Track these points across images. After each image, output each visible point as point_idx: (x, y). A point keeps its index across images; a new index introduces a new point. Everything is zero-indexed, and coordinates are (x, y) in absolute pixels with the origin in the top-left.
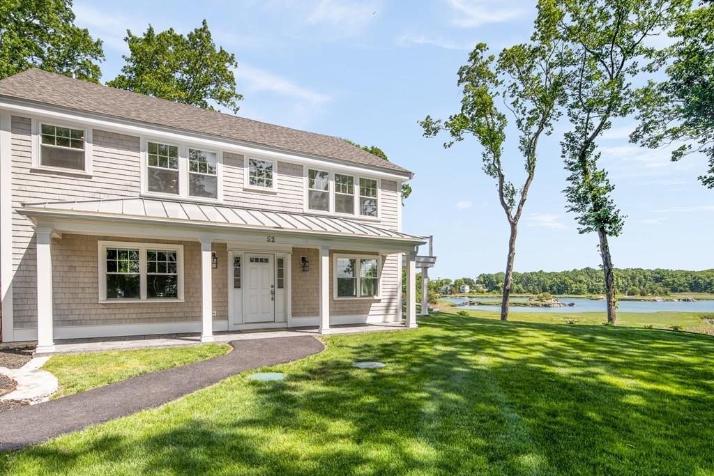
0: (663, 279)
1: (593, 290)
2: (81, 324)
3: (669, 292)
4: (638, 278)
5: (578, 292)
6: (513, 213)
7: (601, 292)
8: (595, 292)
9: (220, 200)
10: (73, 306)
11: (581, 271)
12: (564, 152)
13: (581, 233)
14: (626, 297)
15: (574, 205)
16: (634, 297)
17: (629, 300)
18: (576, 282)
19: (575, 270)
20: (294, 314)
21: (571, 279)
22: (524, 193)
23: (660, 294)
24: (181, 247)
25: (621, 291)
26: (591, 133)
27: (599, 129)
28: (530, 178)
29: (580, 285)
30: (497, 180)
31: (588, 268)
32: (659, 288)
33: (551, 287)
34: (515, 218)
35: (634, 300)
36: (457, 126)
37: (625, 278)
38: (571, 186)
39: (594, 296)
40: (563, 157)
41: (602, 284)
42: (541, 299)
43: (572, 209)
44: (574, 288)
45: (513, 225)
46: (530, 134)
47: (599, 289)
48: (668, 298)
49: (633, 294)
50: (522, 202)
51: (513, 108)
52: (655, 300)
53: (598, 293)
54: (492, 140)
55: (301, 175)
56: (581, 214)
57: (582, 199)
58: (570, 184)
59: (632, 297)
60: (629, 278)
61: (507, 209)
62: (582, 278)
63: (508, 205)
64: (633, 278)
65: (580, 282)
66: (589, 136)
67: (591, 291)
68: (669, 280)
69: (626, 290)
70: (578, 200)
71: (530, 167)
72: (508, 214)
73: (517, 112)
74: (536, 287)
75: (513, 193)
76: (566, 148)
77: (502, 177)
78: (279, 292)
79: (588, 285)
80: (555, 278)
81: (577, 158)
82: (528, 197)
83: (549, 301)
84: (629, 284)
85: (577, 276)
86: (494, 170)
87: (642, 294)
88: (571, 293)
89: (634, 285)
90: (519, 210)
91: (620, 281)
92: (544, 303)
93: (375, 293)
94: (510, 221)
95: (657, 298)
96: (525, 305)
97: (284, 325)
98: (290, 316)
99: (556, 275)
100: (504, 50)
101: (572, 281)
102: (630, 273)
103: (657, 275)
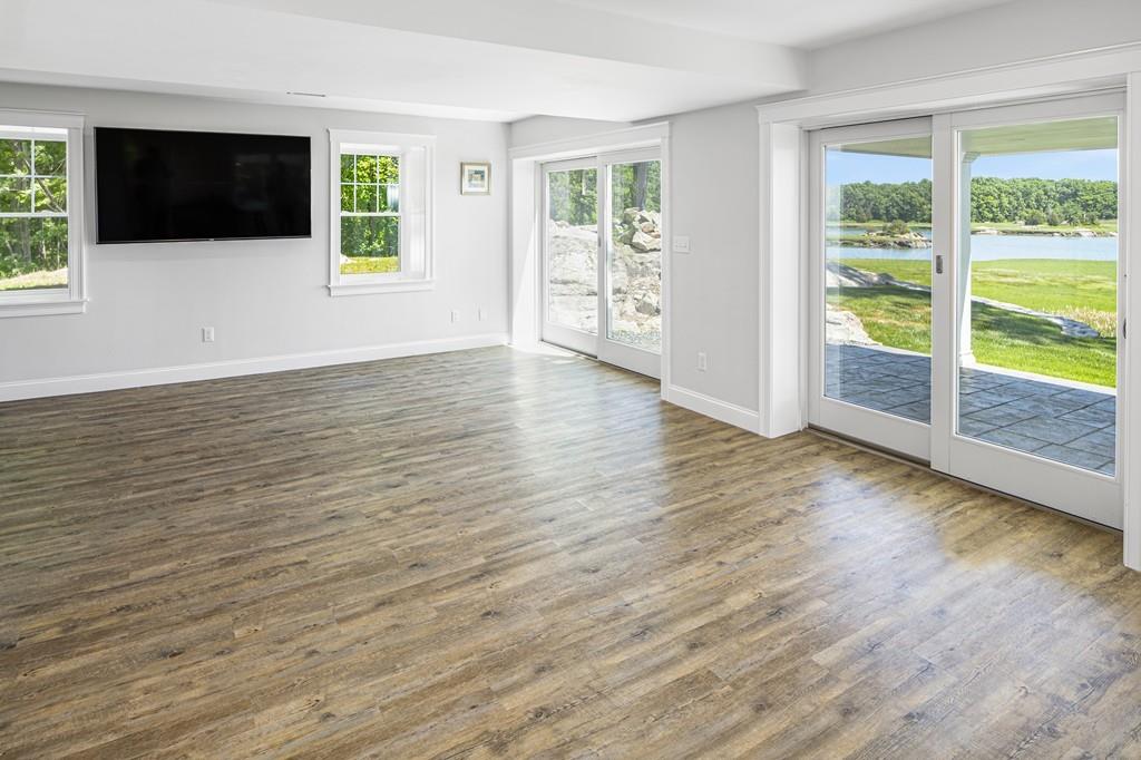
0: (1077, 195)
3: (1097, 220)
4: (1034, 195)
14: (1022, 227)
16: (1038, 228)
17: (1030, 233)
21: (921, 195)
23: (1084, 223)
25: (1006, 217)
32: (1077, 213)
35: (1040, 233)
37: (1013, 194)
42: (890, 232)
48: (1096, 229)
49: (1034, 223)
52: (1078, 234)
59: (1033, 228)
60: (1020, 194)
64: (1026, 194)
68: (1087, 197)
69: (1016, 214)
74: (862, 210)
80: (893, 195)
83: (906, 236)
84: (1019, 204)
87: (1052, 223)
91: (1005, 201)
92: (897, 240)
95: (1079, 229)
96: (862, 242)
99: (895, 189)
101: (922, 200)
102: (1021, 187)
103: (1065, 189)
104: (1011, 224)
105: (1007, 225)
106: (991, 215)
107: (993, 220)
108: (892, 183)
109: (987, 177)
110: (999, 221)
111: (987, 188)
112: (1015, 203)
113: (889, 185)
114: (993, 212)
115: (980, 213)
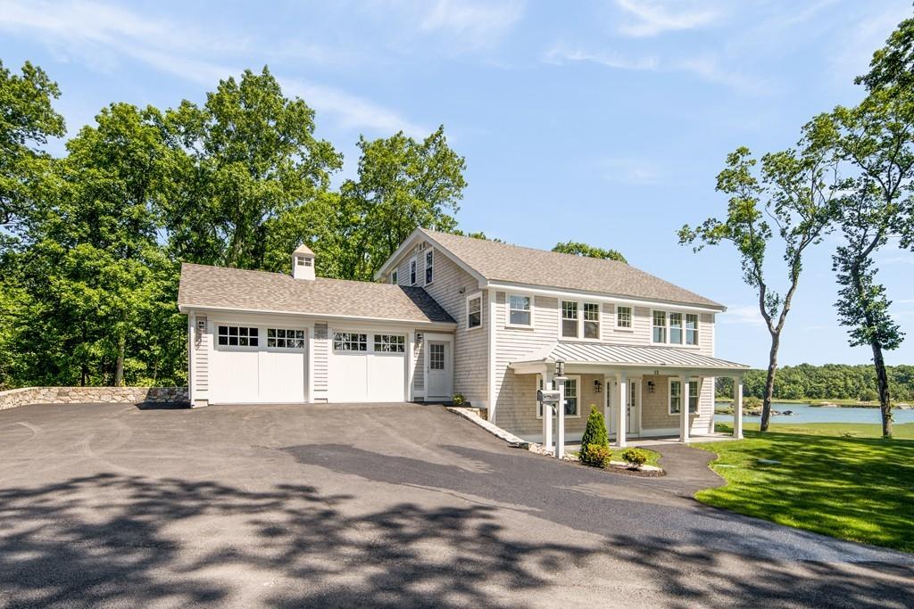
0: (909, 378)
1: (812, 393)
2: (528, 434)
4: (874, 378)
5: (791, 396)
6: (775, 323)
7: (824, 395)
8: (814, 396)
9: (601, 340)
10: (524, 421)
11: (796, 368)
12: (835, 265)
13: (852, 346)
14: (859, 402)
15: (845, 318)
16: (870, 403)
17: (863, 407)
18: (789, 382)
19: (786, 367)
20: (644, 427)
21: (782, 379)
22: (787, 303)
23: (906, 399)
24: (579, 376)
25: (850, 395)
26: (865, 248)
27: (874, 245)
28: (793, 287)
29: (795, 387)
30: (758, 289)
31: (805, 365)
32: (905, 391)
33: (755, 389)
34: (777, 329)
35: (868, 407)
36: (711, 233)
37: (856, 377)
38: (844, 300)
39: (814, 402)
40: (834, 270)
41: (824, 385)
43: (844, 323)
44: (786, 391)
45: (776, 336)
46: (794, 242)
47: (821, 393)
49: (868, 399)
50: (785, 312)
51: (776, 216)
52: (899, 408)
53: (819, 397)
54: (754, 250)
55: (648, 316)
56: (854, 327)
57: (855, 313)
58: (842, 298)
59: (867, 403)
60: (862, 377)
61: (768, 319)
62: (798, 378)
63: (770, 315)
64: (867, 378)
65: (795, 382)
66: (863, 251)
67: (810, 395)
69: (858, 393)
70: (850, 313)
71: (794, 277)
72: (770, 325)
73: (780, 218)
75: (776, 302)
76: (837, 262)
77: (763, 287)
78: (632, 408)
79: (805, 387)
80: (761, 378)
81: (850, 271)
82: (791, 307)
83: (757, 408)
84: (861, 385)
85: (790, 374)
86: (755, 278)
88: (783, 398)
89: (868, 387)
90: (781, 321)
91: (850, 382)
92: (751, 411)
93: (696, 410)
94: (771, 332)
95: (901, 404)
96: (726, 413)
97: (636, 436)
98: (641, 429)
99: (762, 373)
100: (768, 155)
101: (783, 382)
102: (863, 371)
103: (900, 374)
104: (853, 400)
105: (850, 401)
106: (837, 394)
107: (840, 397)
108: (760, 369)
109: (836, 364)
110: (844, 398)
111: (835, 373)
112: (858, 384)
113: (758, 370)
114: (839, 391)
115: (829, 392)
